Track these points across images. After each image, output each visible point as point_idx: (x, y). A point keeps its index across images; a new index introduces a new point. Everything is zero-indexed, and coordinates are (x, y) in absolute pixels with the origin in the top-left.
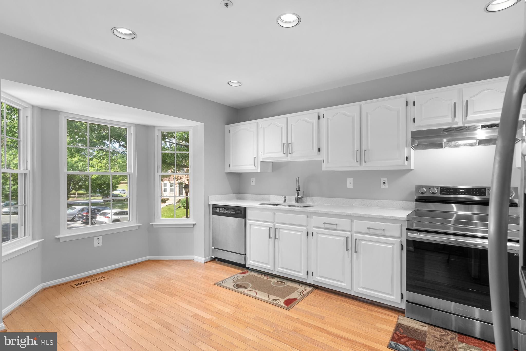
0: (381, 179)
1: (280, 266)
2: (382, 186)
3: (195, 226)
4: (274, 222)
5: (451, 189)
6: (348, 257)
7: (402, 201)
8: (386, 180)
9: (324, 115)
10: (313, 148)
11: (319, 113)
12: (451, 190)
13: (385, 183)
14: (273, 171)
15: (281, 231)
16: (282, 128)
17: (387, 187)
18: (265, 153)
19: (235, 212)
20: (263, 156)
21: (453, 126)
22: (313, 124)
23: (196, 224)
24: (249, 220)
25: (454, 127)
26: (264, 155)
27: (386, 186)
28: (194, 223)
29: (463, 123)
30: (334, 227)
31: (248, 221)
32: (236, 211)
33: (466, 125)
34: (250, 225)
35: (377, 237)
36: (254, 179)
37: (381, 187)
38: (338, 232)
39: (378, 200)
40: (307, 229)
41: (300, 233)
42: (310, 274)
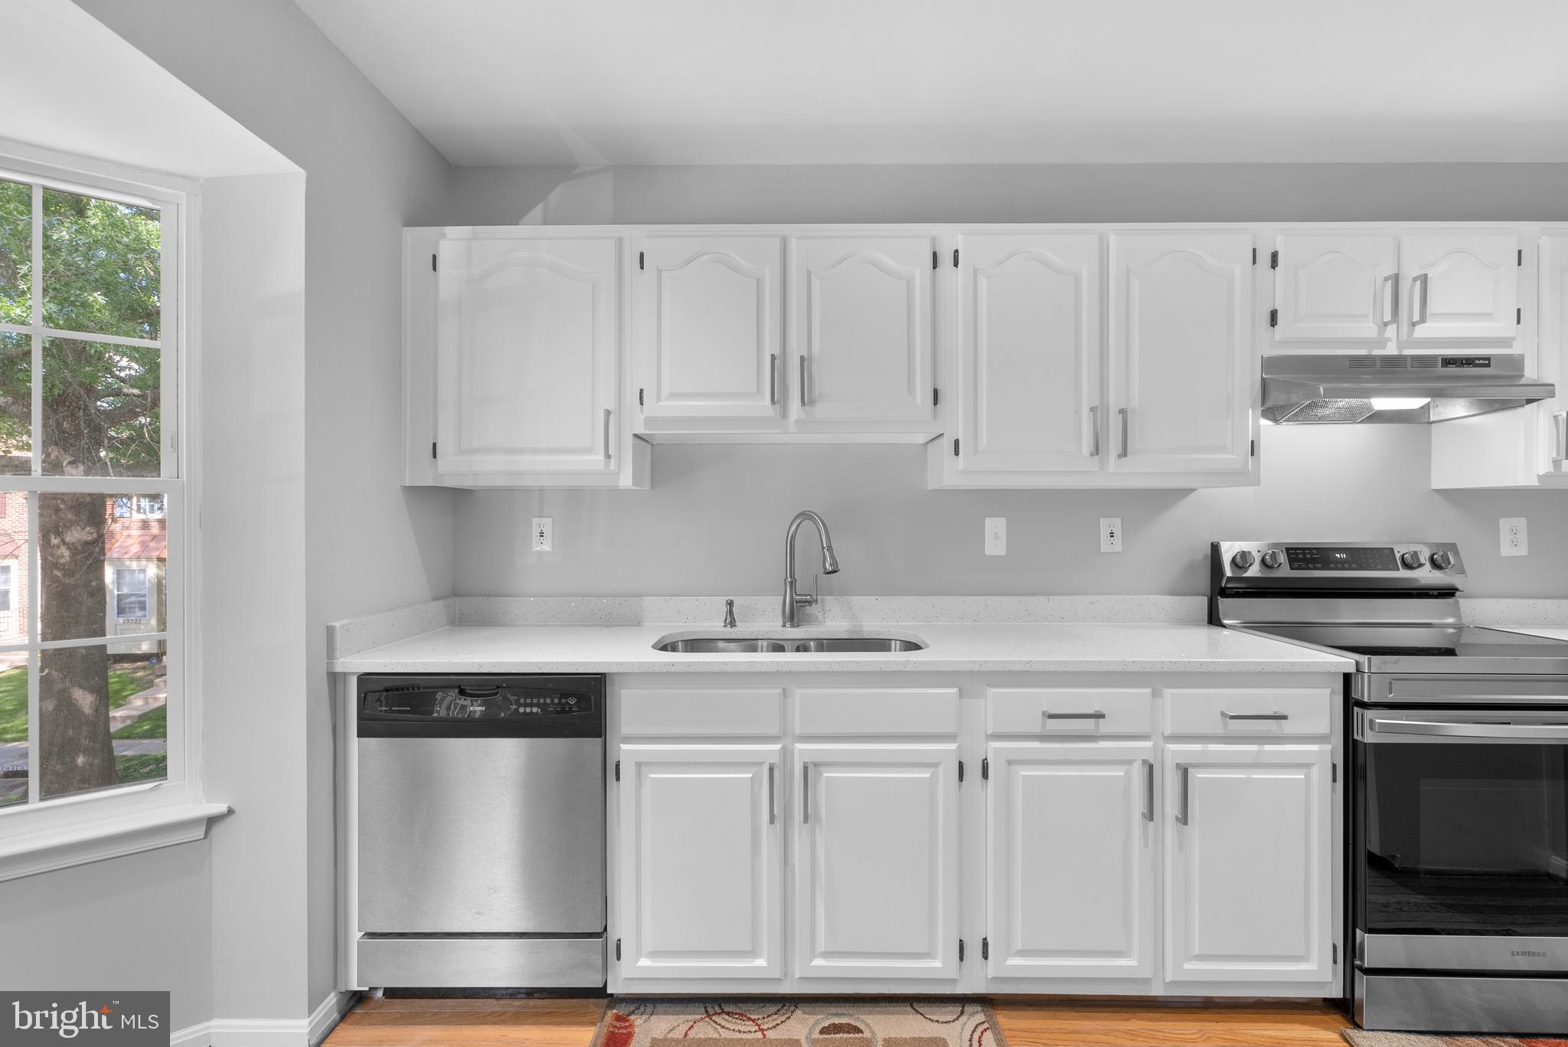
0: (1101, 520)
1: (821, 946)
2: (1105, 547)
3: (217, 830)
4: (785, 734)
5: (1315, 551)
6: (1146, 846)
7: (1170, 597)
8: (1116, 524)
9: (956, 251)
10: (911, 389)
11: (934, 241)
12: (1315, 554)
13: (1114, 535)
14: (654, 483)
15: (827, 774)
16: (758, 281)
17: (1121, 550)
18: (665, 393)
19: (538, 705)
20: (652, 407)
21: (1376, 352)
22: (910, 284)
23: (231, 811)
24: (629, 739)
25: (1378, 356)
26: (660, 403)
27: (1118, 545)
28: (220, 808)
29: (1400, 345)
30: (1088, 725)
31: (624, 747)
32: (548, 701)
33: (1406, 352)
34: (639, 765)
35: (1254, 748)
36: (551, 519)
37: (1102, 551)
38: (1102, 744)
39: (1098, 597)
40: (959, 748)
41: (925, 774)
42: (974, 950)
